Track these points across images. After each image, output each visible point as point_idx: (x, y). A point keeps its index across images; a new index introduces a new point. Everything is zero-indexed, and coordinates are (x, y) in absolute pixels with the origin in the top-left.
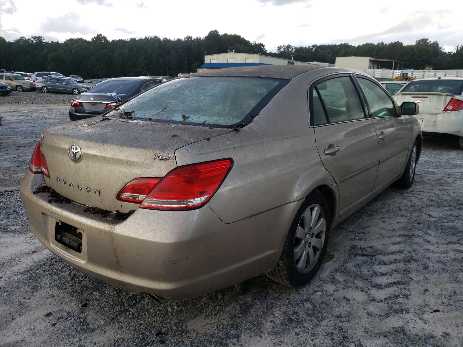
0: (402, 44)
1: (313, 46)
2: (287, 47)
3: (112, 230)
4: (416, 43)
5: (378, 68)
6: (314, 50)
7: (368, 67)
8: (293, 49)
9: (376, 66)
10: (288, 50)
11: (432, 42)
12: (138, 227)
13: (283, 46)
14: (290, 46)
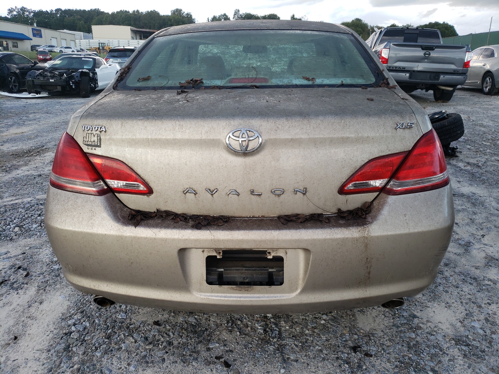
0: (158, 14)
1: (57, 10)
2: (21, 9)
3: (366, 233)
4: (172, 13)
5: (141, 39)
6: (59, 15)
7: (130, 38)
8: (30, 13)
9: (138, 37)
10: (24, 13)
11: (186, 13)
12: (405, 218)
13: (14, 8)
14: (25, 8)
